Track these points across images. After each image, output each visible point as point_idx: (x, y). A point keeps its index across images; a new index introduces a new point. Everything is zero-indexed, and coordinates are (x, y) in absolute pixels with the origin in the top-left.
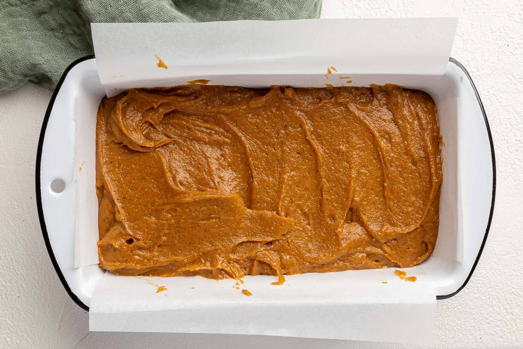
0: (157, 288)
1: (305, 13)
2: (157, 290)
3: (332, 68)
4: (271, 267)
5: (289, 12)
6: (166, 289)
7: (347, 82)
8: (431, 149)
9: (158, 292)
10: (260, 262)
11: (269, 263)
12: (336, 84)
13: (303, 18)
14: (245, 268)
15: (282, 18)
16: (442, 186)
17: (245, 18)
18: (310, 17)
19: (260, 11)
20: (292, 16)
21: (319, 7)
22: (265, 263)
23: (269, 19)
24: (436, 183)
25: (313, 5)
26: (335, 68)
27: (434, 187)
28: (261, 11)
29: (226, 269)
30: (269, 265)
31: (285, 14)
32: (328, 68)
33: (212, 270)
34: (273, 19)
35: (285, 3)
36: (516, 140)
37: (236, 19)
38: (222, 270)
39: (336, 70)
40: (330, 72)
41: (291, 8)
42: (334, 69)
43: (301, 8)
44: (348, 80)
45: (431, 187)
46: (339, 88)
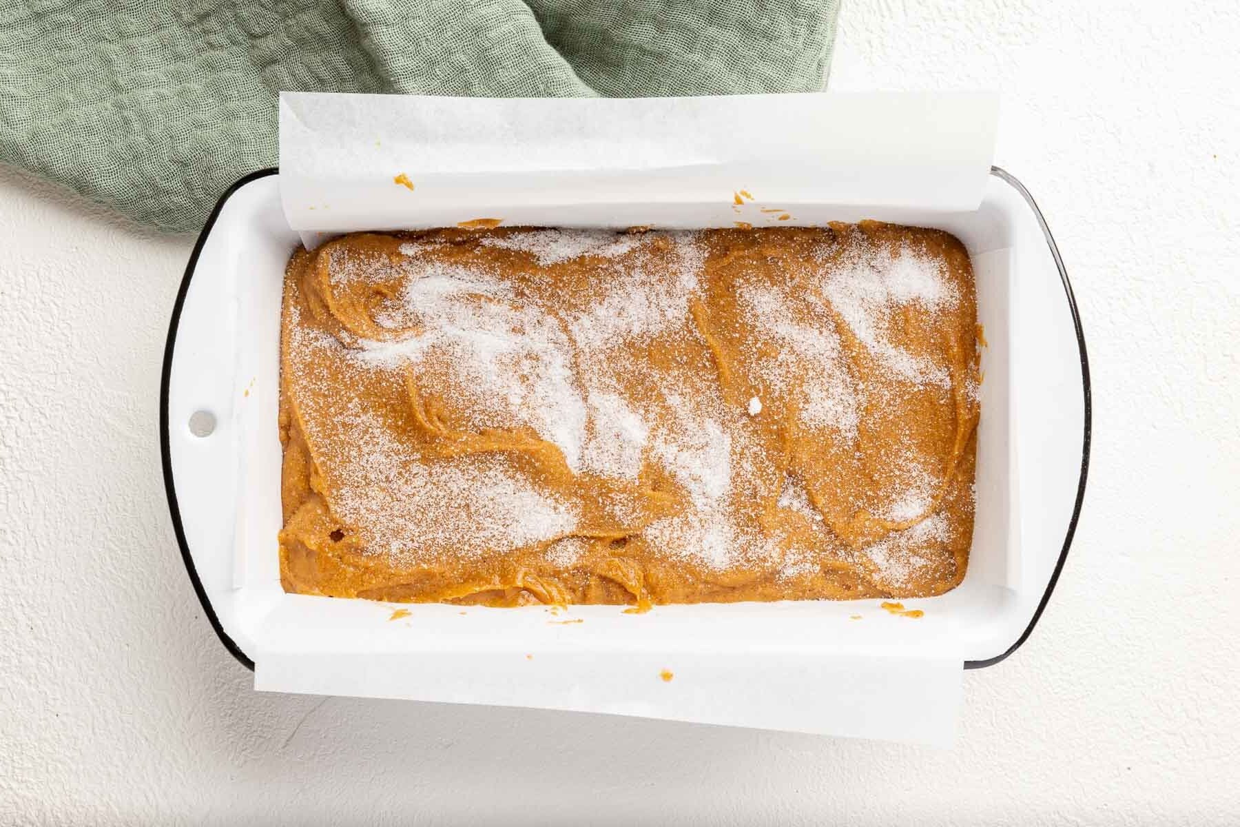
0: (393, 612)
1: (797, 81)
2: (392, 615)
3: (744, 193)
4: (626, 590)
5: (763, 79)
6: (410, 614)
7: (780, 219)
8: (955, 350)
9: (393, 618)
10: (603, 578)
11: (620, 581)
12: (758, 221)
13: (792, 90)
14: (574, 591)
15: (748, 90)
16: (979, 428)
17: (673, 93)
18: (808, 90)
19: (704, 78)
20: (770, 87)
21: (825, 69)
22: (611, 581)
23: (721, 92)
24: (966, 421)
25: (815, 65)
26: (748, 193)
27: (961, 429)
28: (707, 79)
29: (533, 588)
30: (621, 586)
31: (755, 83)
32: (736, 194)
33: (504, 591)
34: (730, 93)
35: (755, 62)
36: (1225, 356)
37: (656, 94)
38: (525, 589)
39: (752, 196)
40: (739, 202)
41: (768, 70)
42: (748, 196)
43: (789, 72)
44: (781, 214)
45: (955, 430)
46: (767, 230)
